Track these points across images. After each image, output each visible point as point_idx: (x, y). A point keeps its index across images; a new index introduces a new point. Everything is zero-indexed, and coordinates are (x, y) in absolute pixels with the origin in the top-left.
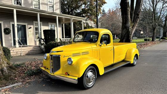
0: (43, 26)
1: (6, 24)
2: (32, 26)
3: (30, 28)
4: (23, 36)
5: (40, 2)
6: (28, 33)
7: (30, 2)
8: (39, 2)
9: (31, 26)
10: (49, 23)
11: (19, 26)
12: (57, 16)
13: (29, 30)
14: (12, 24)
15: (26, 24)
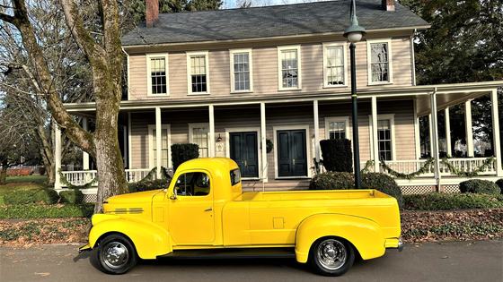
4: (300, 155)
6: (311, 148)
10: (369, 116)
11: (293, 132)
12: (374, 98)
14: (278, 131)
15: (306, 127)
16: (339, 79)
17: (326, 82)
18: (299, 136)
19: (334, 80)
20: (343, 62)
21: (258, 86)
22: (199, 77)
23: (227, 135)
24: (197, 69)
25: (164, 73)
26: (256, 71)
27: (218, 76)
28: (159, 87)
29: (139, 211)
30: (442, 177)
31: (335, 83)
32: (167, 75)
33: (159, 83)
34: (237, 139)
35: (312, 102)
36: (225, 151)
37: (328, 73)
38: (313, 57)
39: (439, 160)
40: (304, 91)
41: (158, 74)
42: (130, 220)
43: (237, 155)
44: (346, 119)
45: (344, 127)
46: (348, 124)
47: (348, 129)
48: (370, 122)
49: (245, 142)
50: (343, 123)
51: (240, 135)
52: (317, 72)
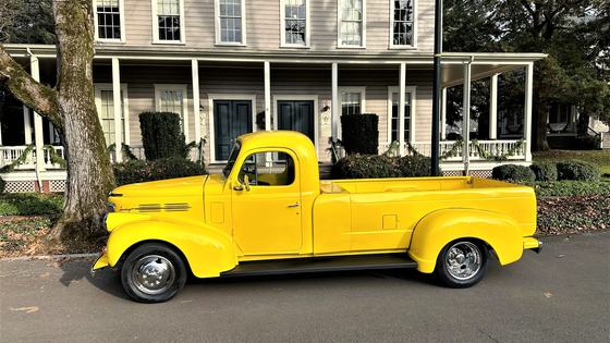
0: (367, 99)
1: (263, 101)
3: (326, 109)
5: (364, 23)
6: (320, 124)
7: (331, 29)
8: (360, 23)
9: (327, 102)
10: (390, 88)
11: (297, 104)
12: (403, 64)
13: (323, 114)
14: (278, 101)
15: (315, 98)
16: (356, 39)
17: (340, 41)
18: (305, 109)
19: (350, 39)
20: (360, 16)
21: (252, 39)
22: (169, 19)
23: (211, 103)
24: (167, 8)
25: (116, 9)
26: (250, 17)
27: (197, 20)
28: (109, 29)
29: (183, 207)
30: (471, 161)
31: (351, 43)
32: (122, 13)
33: (109, 23)
34: (224, 109)
35: (330, 65)
36: (208, 124)
37: (343, 28)
38: (325, 5)
39: (469, 142)
40: (313, 48)
41: (108, 9)
42: (167, 221)
43: (224, 131)
44: (362, 90)
45: (359, 100)
46: (363, 96)
47: (363, 102)
48: (390, 95)
49: (235, 114)
50: (359, 94)
51: (227, 105)
52: (331, 26)
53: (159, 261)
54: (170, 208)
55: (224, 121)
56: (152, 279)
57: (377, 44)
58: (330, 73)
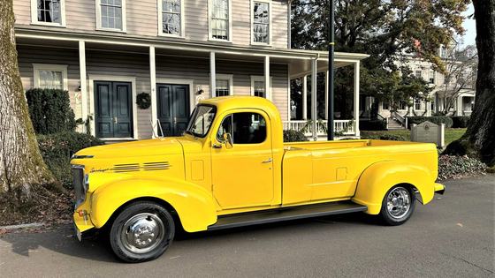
0: (234, 85)
1: (143, 83)
2: (205, 88)
3: (200, 92)
4: (183, 112)
5: (230, 21)
7: (203, 24)
8: (227, 21)
9: (203, 86)
10: (252, 77)
11: (174, 87)
12: (267, 57)
13: (197, 97)
14: (157, 84)
15: (190, 82)
16: (224, 34)
17: (210, 35)
18: (181, 93)
19: (218, 34)
20: (227, 16)
21: (131, 26)
22: (47, 1)
23: (91, 84)
26: (130, 7)
27: (77, 5)
29: (163, 166)
30: (319, 136)
31: (220, 37)
34: (104, 90)
35: (209, 54)
36: (89, 103)
37: (212, 25)
38: (197, 3)
39: (317, 121)
40: (188, 38)
43: (104, 109)
44: (230, 77)
45: (228, 86)
46: (231, 83)
47: (231, 87)
48: (252, 83)
49: (115, 94)
50: (228, 81)
51: (108, 85)
52: (203, 21)
53: (149, 219)
54: (150, 166)
55: (104, 101)
56: (143, 237)
57: (242, 39)
58: (208, 62)
